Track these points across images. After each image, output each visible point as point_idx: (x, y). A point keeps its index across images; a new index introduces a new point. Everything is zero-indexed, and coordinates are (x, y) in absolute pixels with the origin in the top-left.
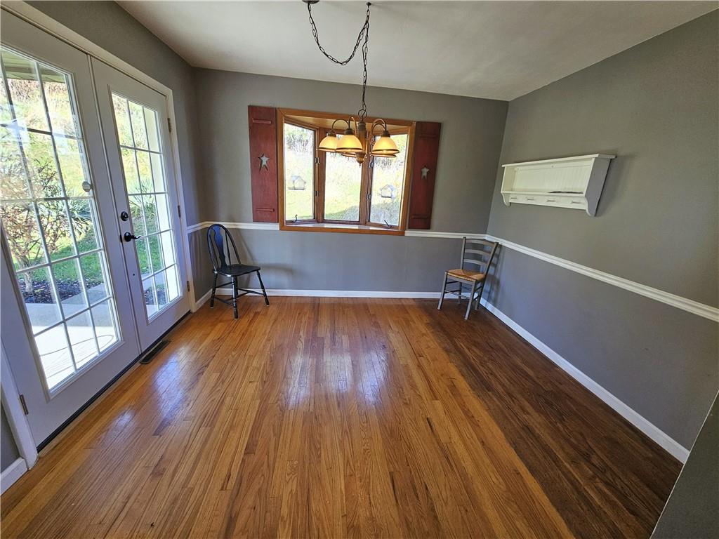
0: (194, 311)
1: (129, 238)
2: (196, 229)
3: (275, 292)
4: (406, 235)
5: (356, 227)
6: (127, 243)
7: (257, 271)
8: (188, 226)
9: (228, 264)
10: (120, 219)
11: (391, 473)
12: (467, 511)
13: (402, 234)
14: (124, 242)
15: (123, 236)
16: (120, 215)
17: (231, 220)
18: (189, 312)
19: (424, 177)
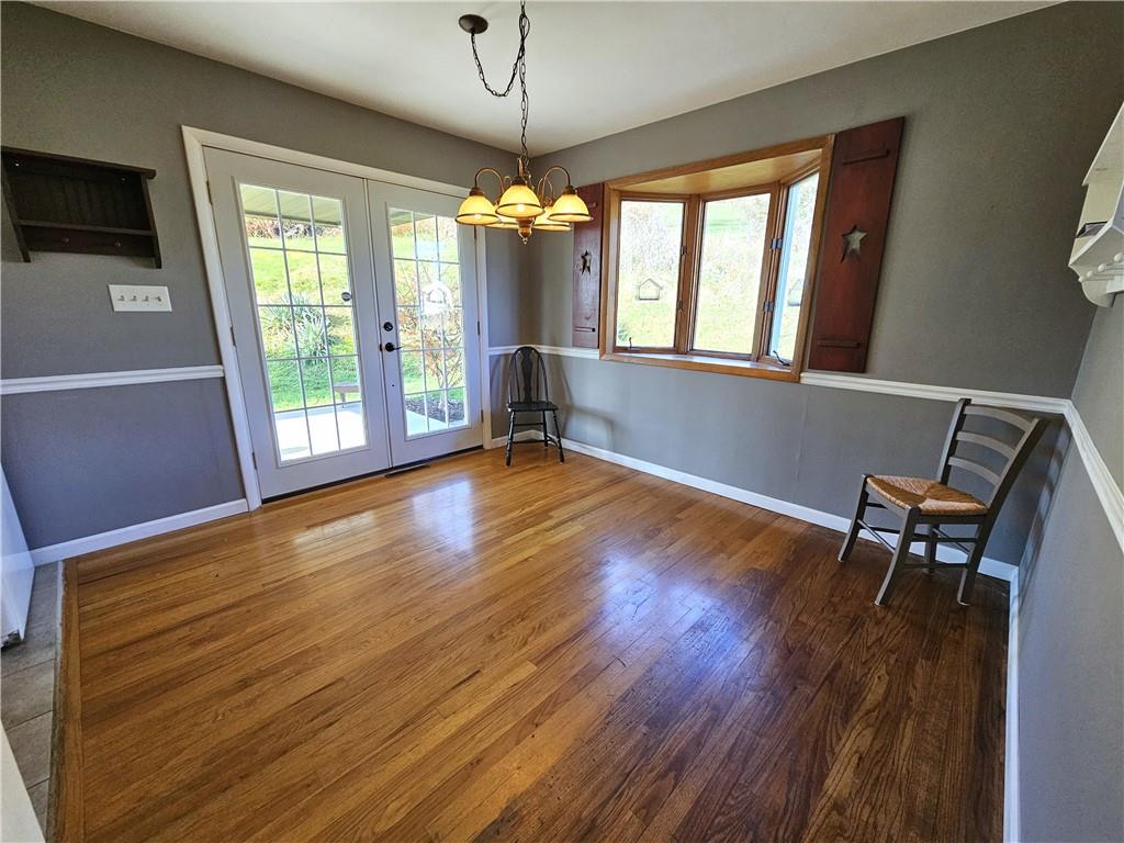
0: (487, 447)
1: (390, 347)
2: (508, 352)
3: (590, 450)
4: (803, 381)
5: (747, 365)
6: (390, 353)
7: (554, 410)
8: (490, 346)
9: (534, 399)
10: (383, 330)
11: (342, 679)
12: (309, 786)
13: (797, 380)
14: (385, 352)
15: (384, 346)
16: (382, 325)
17: (554, 343)
18: (481, 447)
19: (854, 250)
